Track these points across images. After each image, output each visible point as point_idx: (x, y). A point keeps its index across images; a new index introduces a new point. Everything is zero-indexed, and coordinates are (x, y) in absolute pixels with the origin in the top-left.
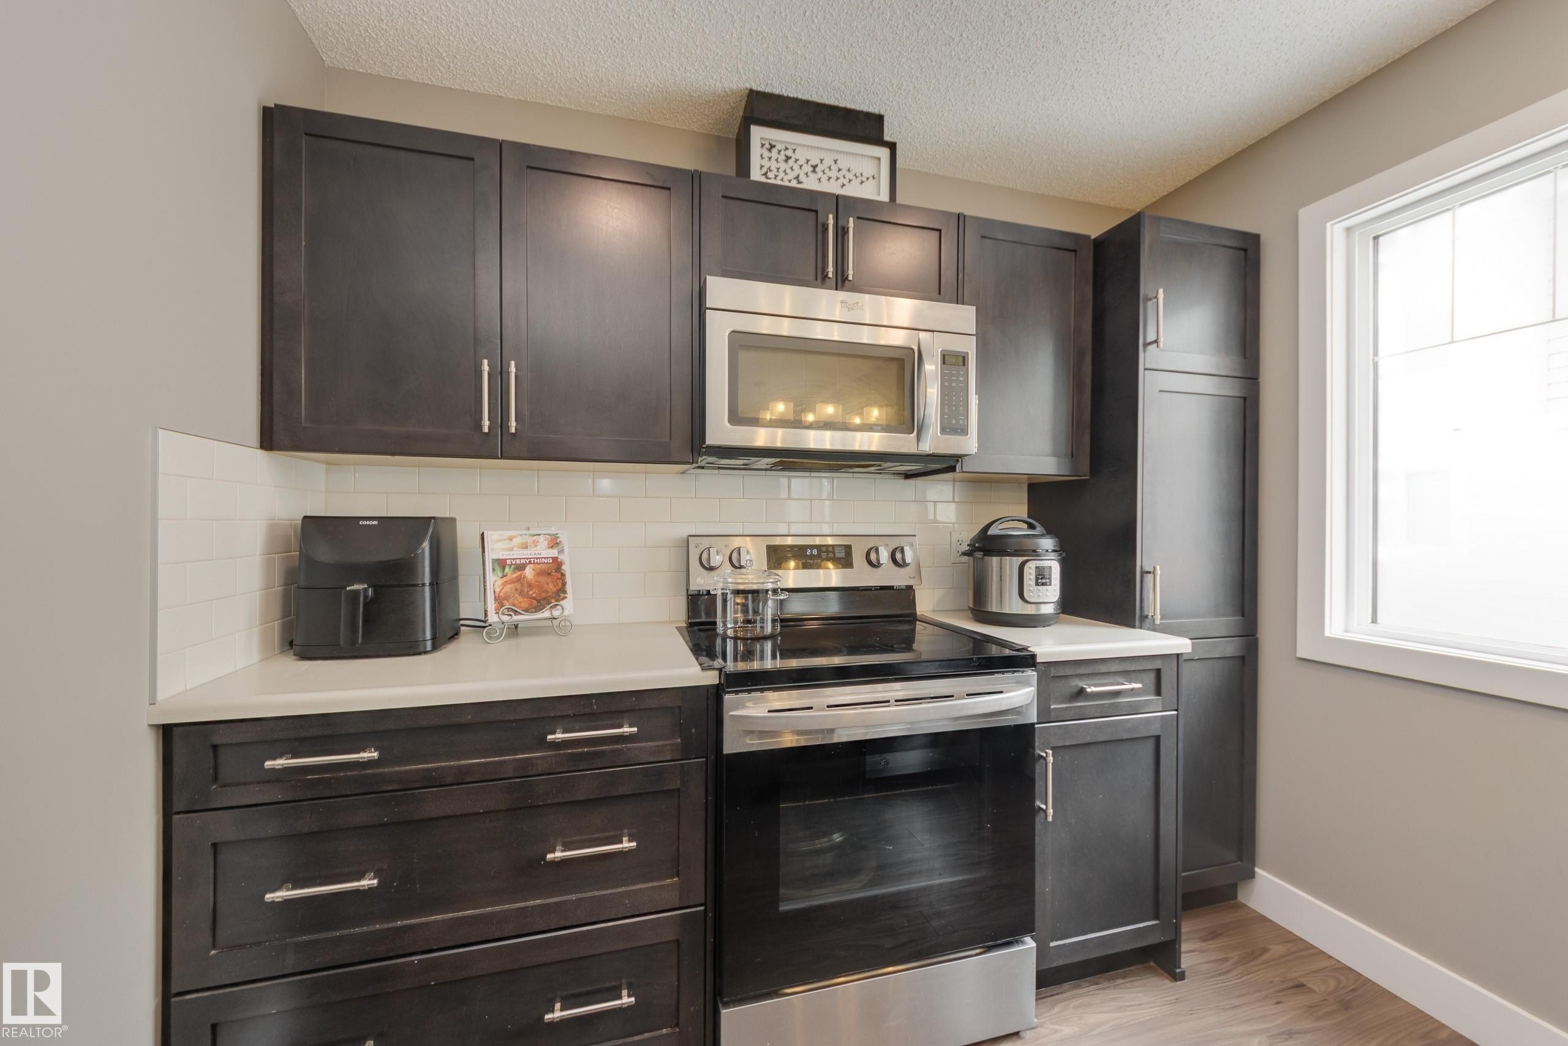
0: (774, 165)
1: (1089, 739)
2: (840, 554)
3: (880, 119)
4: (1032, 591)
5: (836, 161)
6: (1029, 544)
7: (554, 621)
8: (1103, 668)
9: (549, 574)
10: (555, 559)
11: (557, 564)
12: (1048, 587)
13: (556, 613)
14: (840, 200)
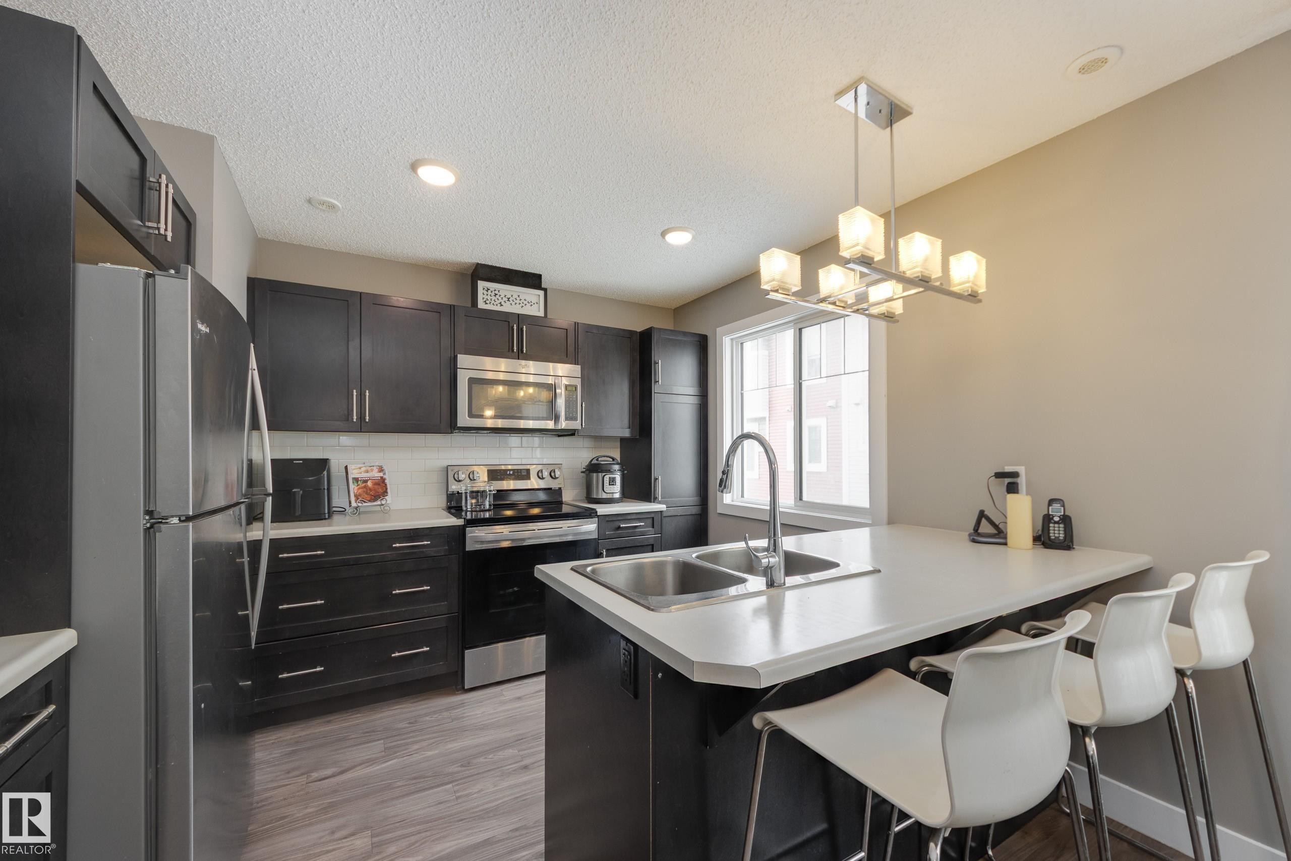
0: (489, 298)
1: (623, 546)
2: (524, 473)
3: (540, 276)
4: (608, 488)
5: (519, 296)
6: (608, 467)
7: (382, 507)
8: (629, 517)
9: (379, 484)
10: (382, 477)
11: (383, 480)
12: (615, 486)
13: (383, 502)
14: (520, 315)
